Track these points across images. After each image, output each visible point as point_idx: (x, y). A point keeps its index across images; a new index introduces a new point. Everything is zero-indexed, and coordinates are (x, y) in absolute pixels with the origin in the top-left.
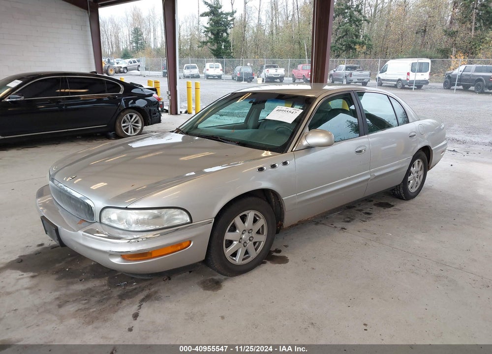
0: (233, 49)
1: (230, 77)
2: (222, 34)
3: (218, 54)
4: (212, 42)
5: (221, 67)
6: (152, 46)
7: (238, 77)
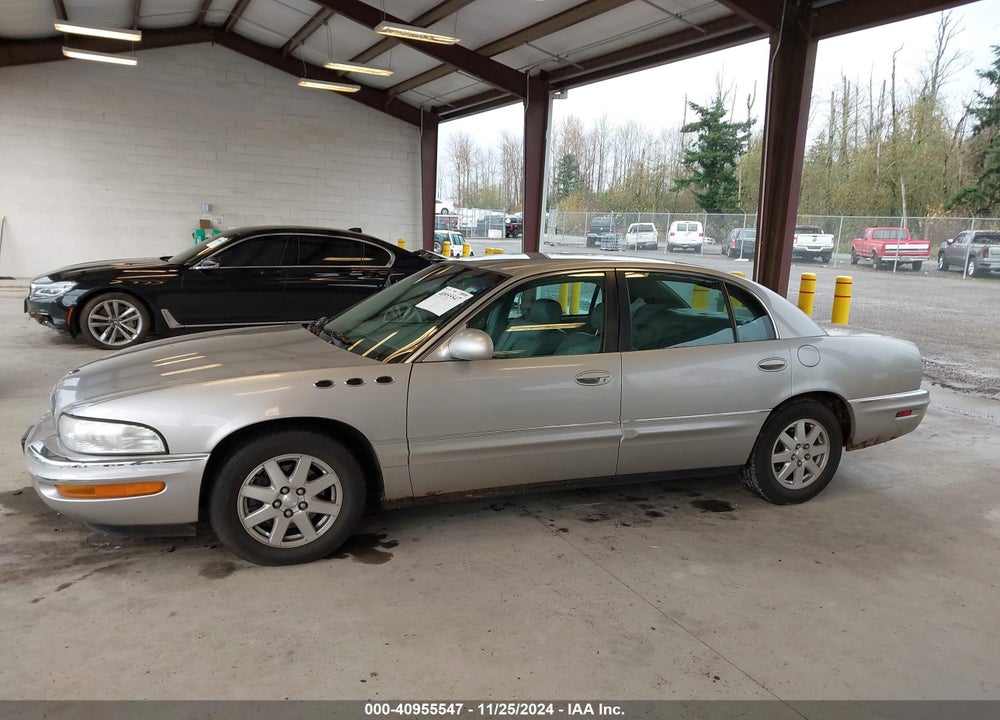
0: (742, 195)
1: (719, 248)
2: (722, 166)
3: (709, 204)
4: (699, 181)
5: (700, 229)
6: (595, 189)
7: (732, 250)
